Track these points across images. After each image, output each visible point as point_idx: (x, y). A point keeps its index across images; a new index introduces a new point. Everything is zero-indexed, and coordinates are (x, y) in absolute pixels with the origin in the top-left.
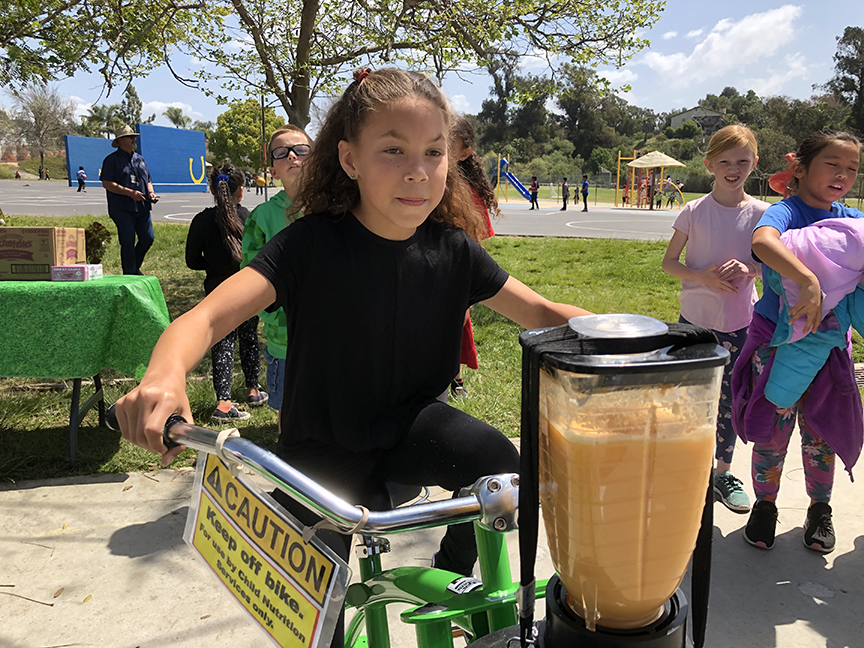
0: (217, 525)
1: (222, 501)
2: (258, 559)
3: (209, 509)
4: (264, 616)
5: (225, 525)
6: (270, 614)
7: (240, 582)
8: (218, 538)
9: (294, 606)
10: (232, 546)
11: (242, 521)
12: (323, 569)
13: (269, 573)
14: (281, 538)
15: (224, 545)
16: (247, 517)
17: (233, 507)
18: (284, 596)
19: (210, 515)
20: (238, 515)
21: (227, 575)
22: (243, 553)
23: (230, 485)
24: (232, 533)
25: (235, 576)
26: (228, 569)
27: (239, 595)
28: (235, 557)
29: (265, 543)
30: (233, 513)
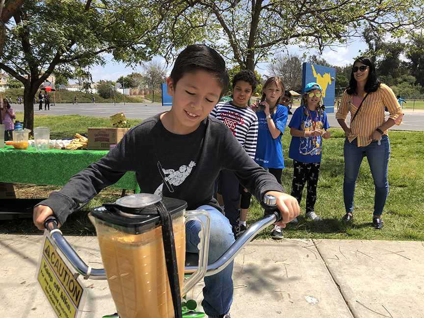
0: (47, 270)
1: (50, 260)
2: (59, 286)
3: (45, 263)
4: (59, 311)
5: (50, 271)
6: (61, 311)
7: (52, 296)
8: (46, 276)
9: (68, 307)
10: (51, 280)
11: (55, 269)
12: (79, 291)
13: (62, 293)
14: (67, 277)
15: (48, 279)
16: (57, 267)
17: (53, 263)
18: (66, 303)
19: (45, 266)
20: (55, 266)
21: (48, 293)
22: (55, 283)
23: (53, 253)
24: (52, 274)
25: (51, 293)
26: (49, 290)
27: (51, 302)
28: (52, 284)
29: (62, 278)
30: (53, 265)
